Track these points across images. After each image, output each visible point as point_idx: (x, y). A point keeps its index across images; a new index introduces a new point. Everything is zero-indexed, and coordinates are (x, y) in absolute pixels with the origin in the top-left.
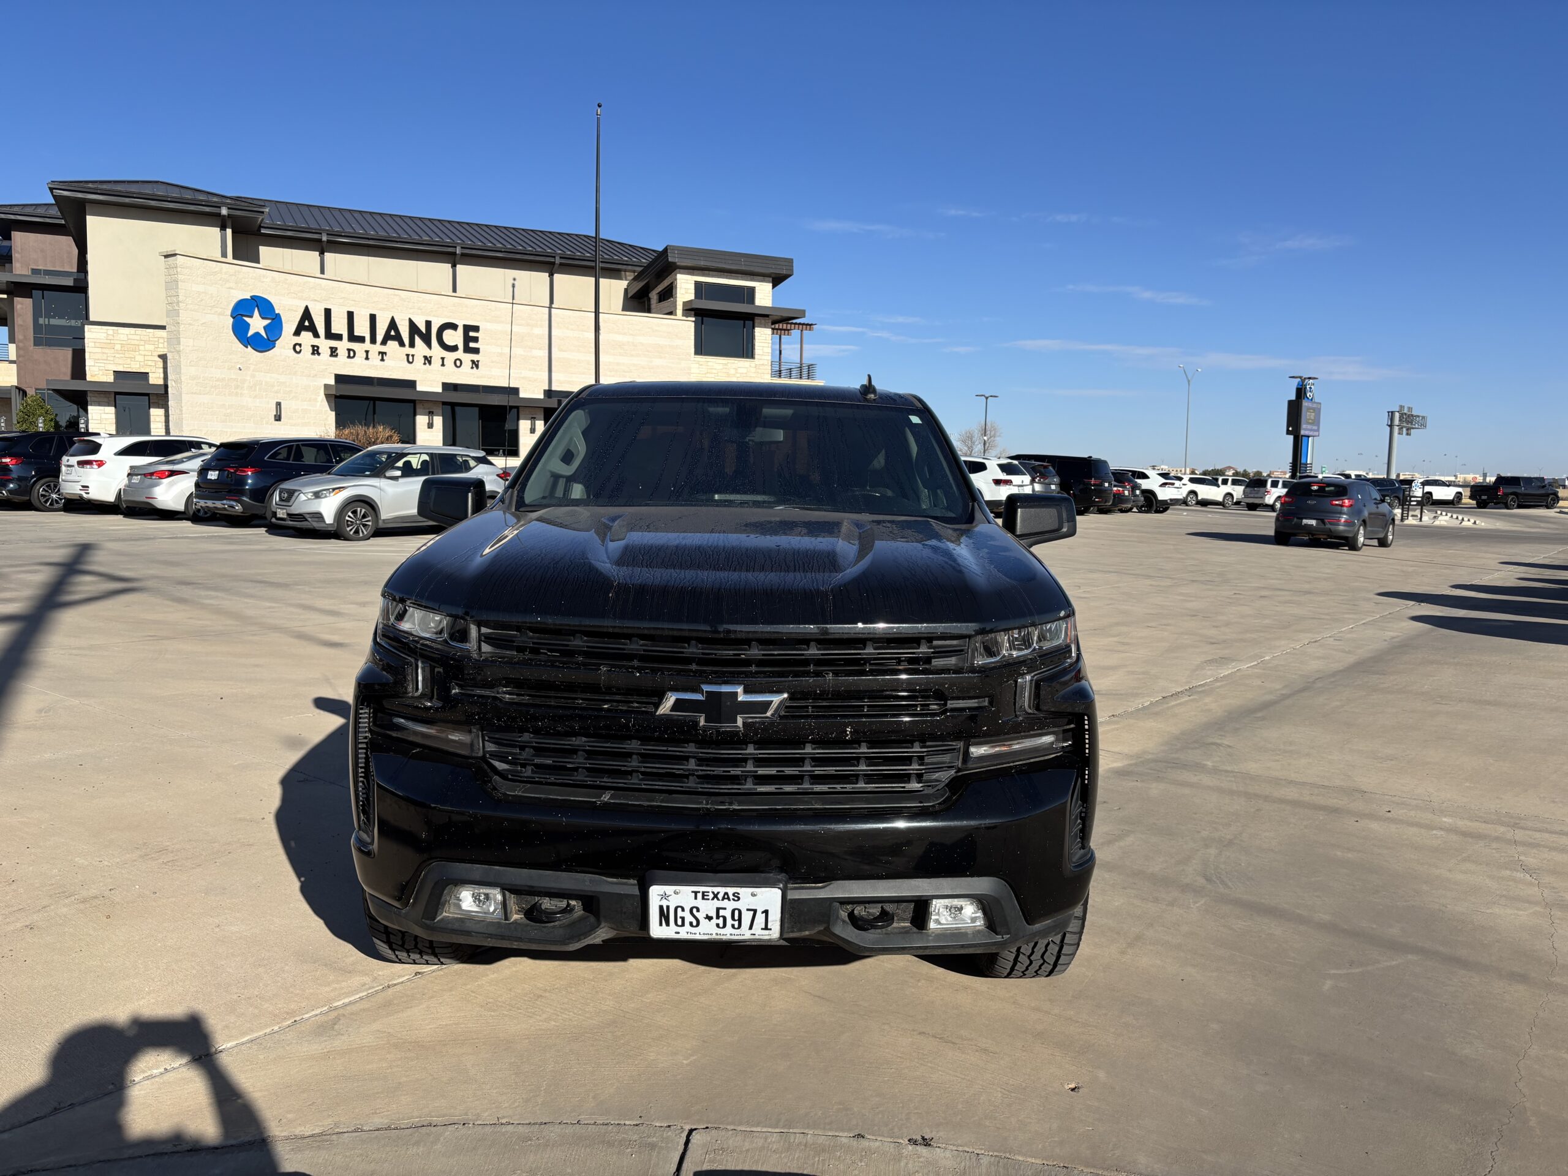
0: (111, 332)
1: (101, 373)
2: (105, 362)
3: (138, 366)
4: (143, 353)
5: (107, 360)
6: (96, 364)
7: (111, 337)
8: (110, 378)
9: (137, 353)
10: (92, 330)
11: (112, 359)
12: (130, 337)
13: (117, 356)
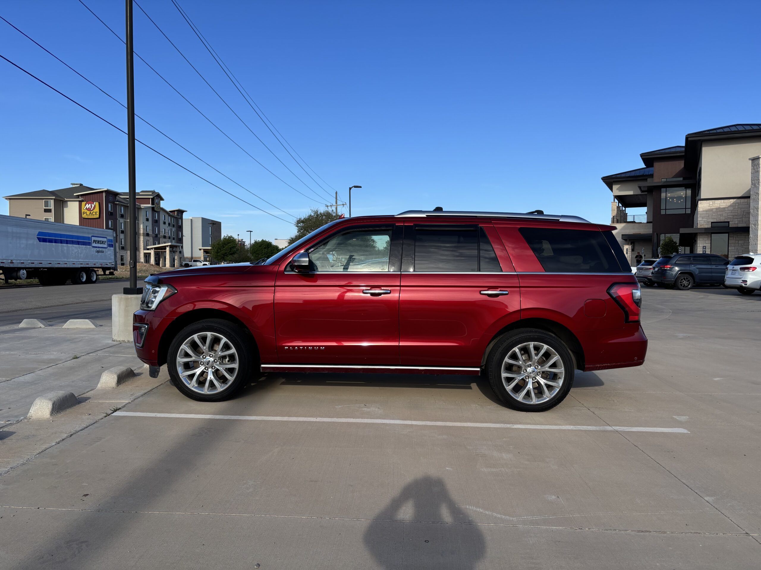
0: (711, 203)
1: (705, 223)
2: (708, 218)
3: (724, 219)
4: (727, 212)
5: (708, 217)
6: (703, 220)
7: (712, 206)
8: (710, 226)
9: (724, 212)
10: (702, 203)
11: (711, 216)
12: (721, 204)
13: (714, 214)
